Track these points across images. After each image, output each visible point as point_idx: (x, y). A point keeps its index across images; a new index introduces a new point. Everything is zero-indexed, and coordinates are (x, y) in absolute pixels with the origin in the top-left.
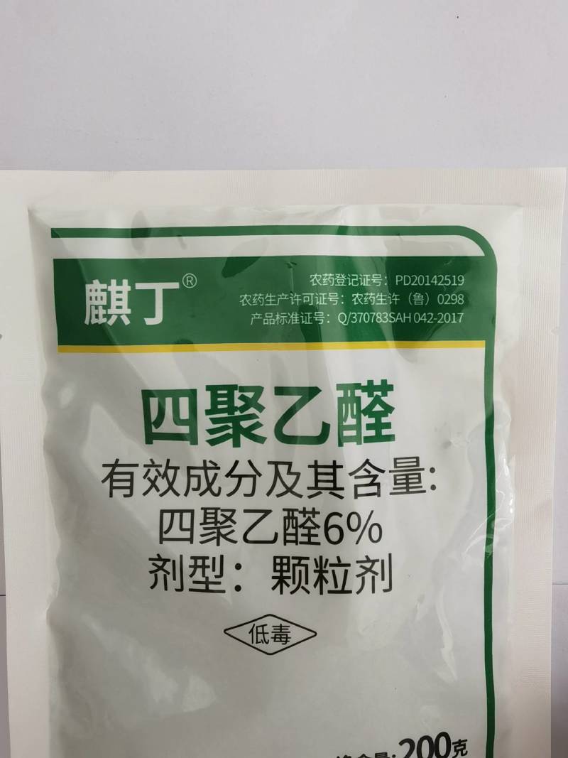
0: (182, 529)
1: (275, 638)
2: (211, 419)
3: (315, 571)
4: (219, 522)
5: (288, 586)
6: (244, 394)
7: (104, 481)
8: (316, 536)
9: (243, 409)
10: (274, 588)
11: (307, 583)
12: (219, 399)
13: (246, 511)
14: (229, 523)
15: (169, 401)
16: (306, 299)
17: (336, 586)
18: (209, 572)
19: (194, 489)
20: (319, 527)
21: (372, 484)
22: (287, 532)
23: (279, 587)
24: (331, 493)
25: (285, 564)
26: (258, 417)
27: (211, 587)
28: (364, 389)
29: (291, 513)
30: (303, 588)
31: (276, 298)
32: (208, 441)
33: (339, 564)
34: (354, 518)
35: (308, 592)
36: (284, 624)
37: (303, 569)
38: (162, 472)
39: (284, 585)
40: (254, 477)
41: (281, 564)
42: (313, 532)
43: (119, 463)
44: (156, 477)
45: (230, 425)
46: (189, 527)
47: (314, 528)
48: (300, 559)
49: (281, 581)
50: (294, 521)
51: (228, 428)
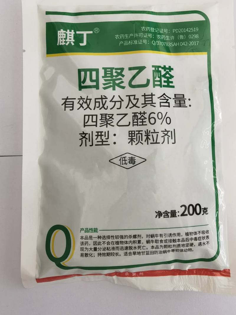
0: (92, 121)
1: (130, 162)
2: (104, 80)
3: (145, 136)
4: (107, 119)
5: (134, 142)
6: (117, 71)
7: (62, 105)
8: (145, 122)
9: (116, 76)
10: (129, 143)
11: (142, 140)
12: (107, 72)
13: (117, 114)
14: (111, 119)
15: (88, 73)
16: (140, 35)
17: (154, 141)
18: (103, 137)
19: (97, 107)
20: (146, 118)
21: (166, 102)
22: (134, 121)
23: (131, 142)
24: (151, 105)
25: (133, 134)
26: (122, 79)
27: (104, 143)
28: (162, 68)
29: (135, 114)
30: (140, 142)
31: (129, 35)
32: (103, 88)
33: (155, 132)
34: (160, 114)
35: (143, 144)
36: (133, 156)
37: (140, 135)
38: (85, 101)
39: (133, 142)
40: (121, 102)
41: (132, 134)
42: (144, 120)
43: (68, 98)
44: (83, 103)
45: (112, 82)
46: (95, 121)
47: (145, 119)
48: (139, 131)
49: (132, 140)
50: (137, 117)
51: (111, 83)
